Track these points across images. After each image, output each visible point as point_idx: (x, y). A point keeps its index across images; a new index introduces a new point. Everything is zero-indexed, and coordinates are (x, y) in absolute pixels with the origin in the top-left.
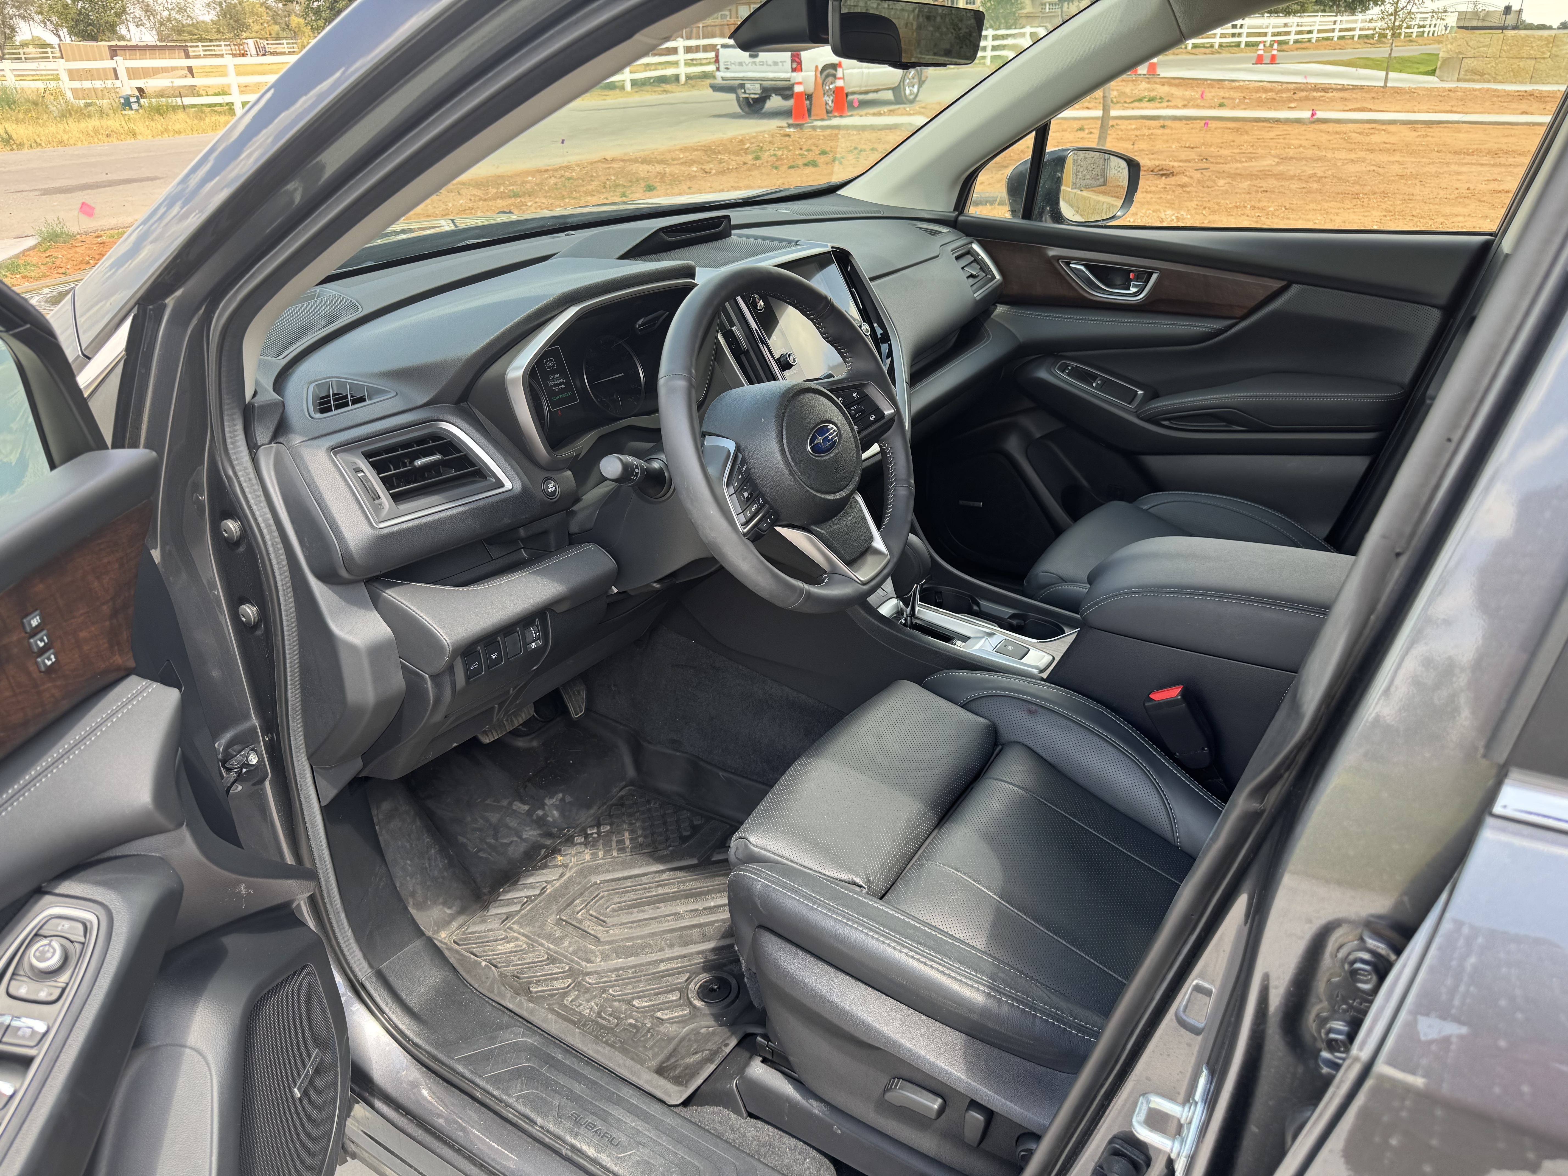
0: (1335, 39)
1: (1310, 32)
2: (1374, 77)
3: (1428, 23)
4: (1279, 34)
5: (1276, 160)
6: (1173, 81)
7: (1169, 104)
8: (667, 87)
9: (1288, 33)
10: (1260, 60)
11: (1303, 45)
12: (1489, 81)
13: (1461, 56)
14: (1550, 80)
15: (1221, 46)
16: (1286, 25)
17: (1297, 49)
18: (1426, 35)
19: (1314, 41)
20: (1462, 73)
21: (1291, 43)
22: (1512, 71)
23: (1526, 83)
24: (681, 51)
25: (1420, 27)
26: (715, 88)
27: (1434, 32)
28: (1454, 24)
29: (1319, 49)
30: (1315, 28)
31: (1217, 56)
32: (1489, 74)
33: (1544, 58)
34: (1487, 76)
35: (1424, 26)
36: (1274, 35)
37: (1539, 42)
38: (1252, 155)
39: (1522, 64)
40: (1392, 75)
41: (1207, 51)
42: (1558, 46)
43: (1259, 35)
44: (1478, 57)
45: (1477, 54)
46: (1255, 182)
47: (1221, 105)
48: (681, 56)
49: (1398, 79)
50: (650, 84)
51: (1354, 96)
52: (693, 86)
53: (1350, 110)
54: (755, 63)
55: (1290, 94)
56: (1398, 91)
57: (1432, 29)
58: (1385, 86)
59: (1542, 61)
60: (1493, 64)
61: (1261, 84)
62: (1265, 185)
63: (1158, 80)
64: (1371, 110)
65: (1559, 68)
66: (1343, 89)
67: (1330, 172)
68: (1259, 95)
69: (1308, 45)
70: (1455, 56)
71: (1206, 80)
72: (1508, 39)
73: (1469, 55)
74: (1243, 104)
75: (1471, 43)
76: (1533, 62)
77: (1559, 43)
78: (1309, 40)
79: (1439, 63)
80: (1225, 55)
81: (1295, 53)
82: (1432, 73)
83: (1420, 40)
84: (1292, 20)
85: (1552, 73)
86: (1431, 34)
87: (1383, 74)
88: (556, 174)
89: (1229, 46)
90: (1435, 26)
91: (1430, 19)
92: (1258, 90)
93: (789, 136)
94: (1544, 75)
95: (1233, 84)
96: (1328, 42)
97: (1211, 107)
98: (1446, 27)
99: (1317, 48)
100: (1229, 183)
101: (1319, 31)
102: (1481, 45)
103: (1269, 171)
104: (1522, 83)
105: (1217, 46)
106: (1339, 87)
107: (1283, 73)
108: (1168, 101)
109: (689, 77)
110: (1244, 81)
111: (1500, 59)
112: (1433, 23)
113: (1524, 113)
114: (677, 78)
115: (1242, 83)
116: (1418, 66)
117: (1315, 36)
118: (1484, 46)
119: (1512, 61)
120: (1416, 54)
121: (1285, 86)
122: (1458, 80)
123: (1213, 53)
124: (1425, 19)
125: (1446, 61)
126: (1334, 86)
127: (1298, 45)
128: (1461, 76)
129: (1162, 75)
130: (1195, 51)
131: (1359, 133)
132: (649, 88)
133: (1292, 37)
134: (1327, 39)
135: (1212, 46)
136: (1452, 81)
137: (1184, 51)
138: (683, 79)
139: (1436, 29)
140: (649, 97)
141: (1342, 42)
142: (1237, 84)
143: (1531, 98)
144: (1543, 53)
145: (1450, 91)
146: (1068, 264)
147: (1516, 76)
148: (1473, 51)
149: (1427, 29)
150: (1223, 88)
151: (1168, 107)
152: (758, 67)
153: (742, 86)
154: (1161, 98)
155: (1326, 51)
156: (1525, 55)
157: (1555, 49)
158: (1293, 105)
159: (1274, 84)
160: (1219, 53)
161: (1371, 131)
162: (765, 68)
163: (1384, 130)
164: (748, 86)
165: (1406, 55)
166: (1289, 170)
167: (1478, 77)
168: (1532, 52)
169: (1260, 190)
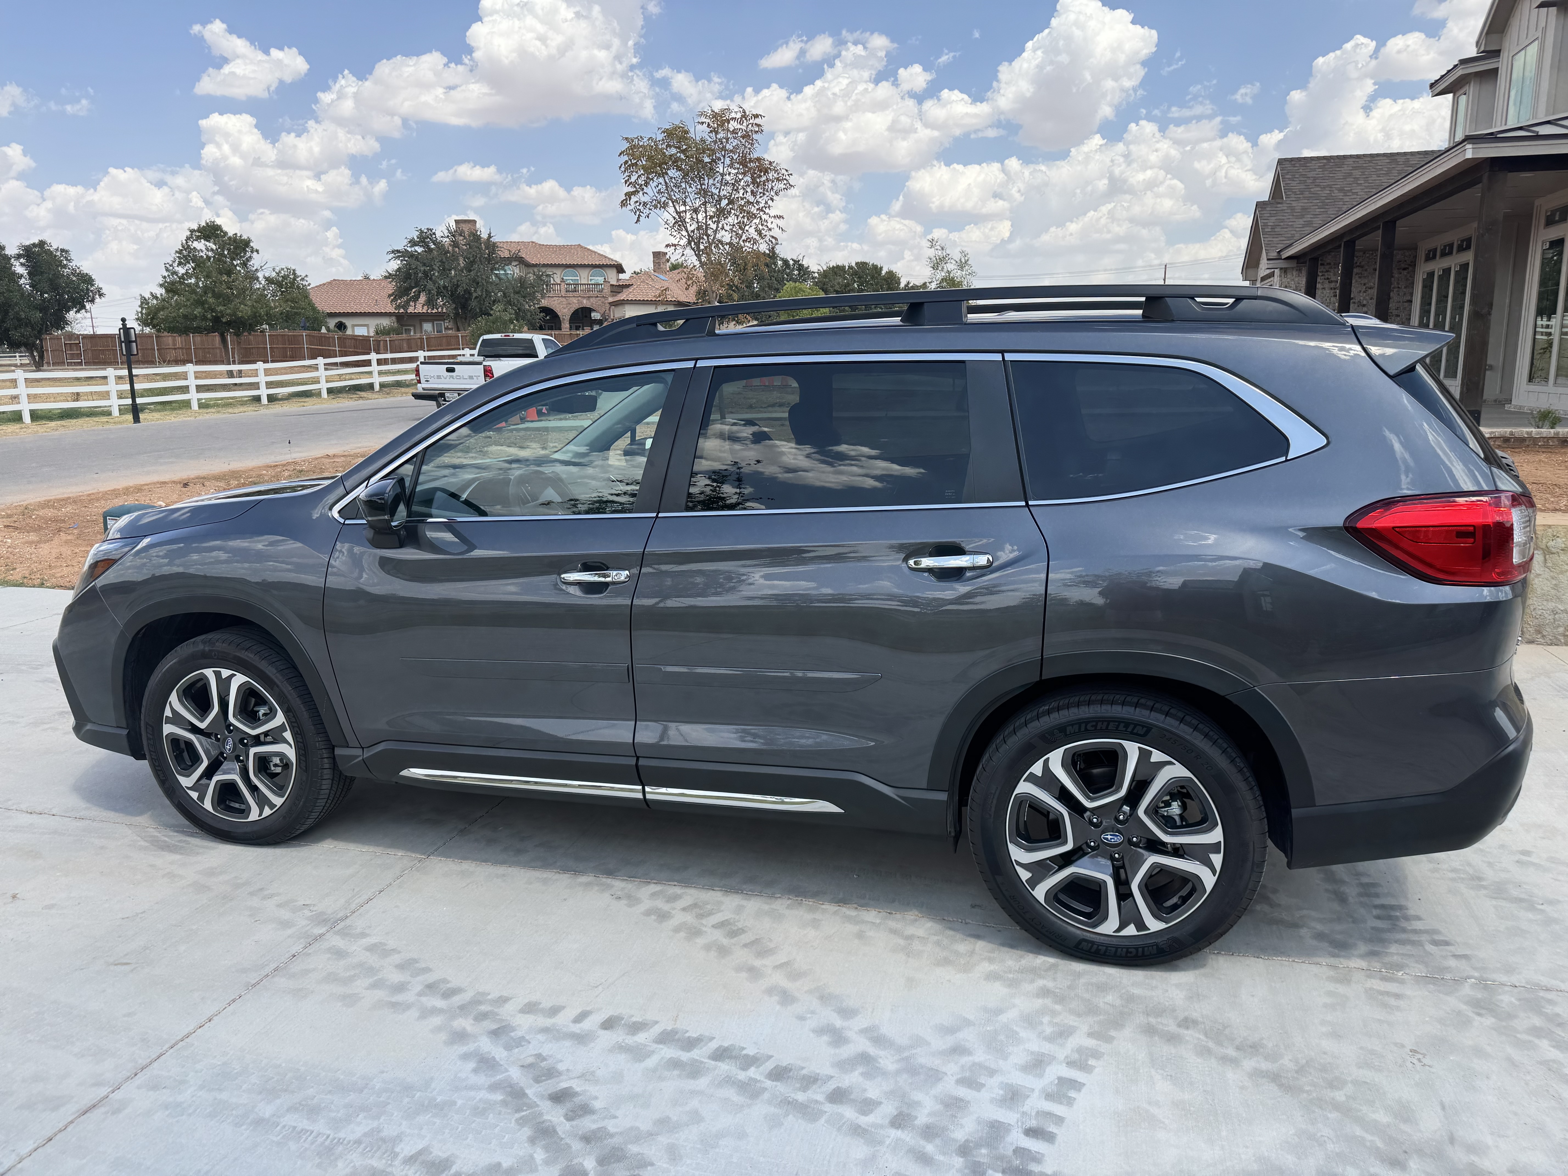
8: (363, 394)
24: (374, 363)
26: (417, 396)
48: (375, 368)
50: (347, 392)
52: (388, 394)
54: (452, 377)
88: (288, 468)
93: (490, 437)
109: (382, 386)
114: (371, 386)
132: (345, 395)
138: (377, 387)
140: (346, 403)
152: (455, 381)
153: (442, 395)
162: (462, 381)
164: (447, 395)
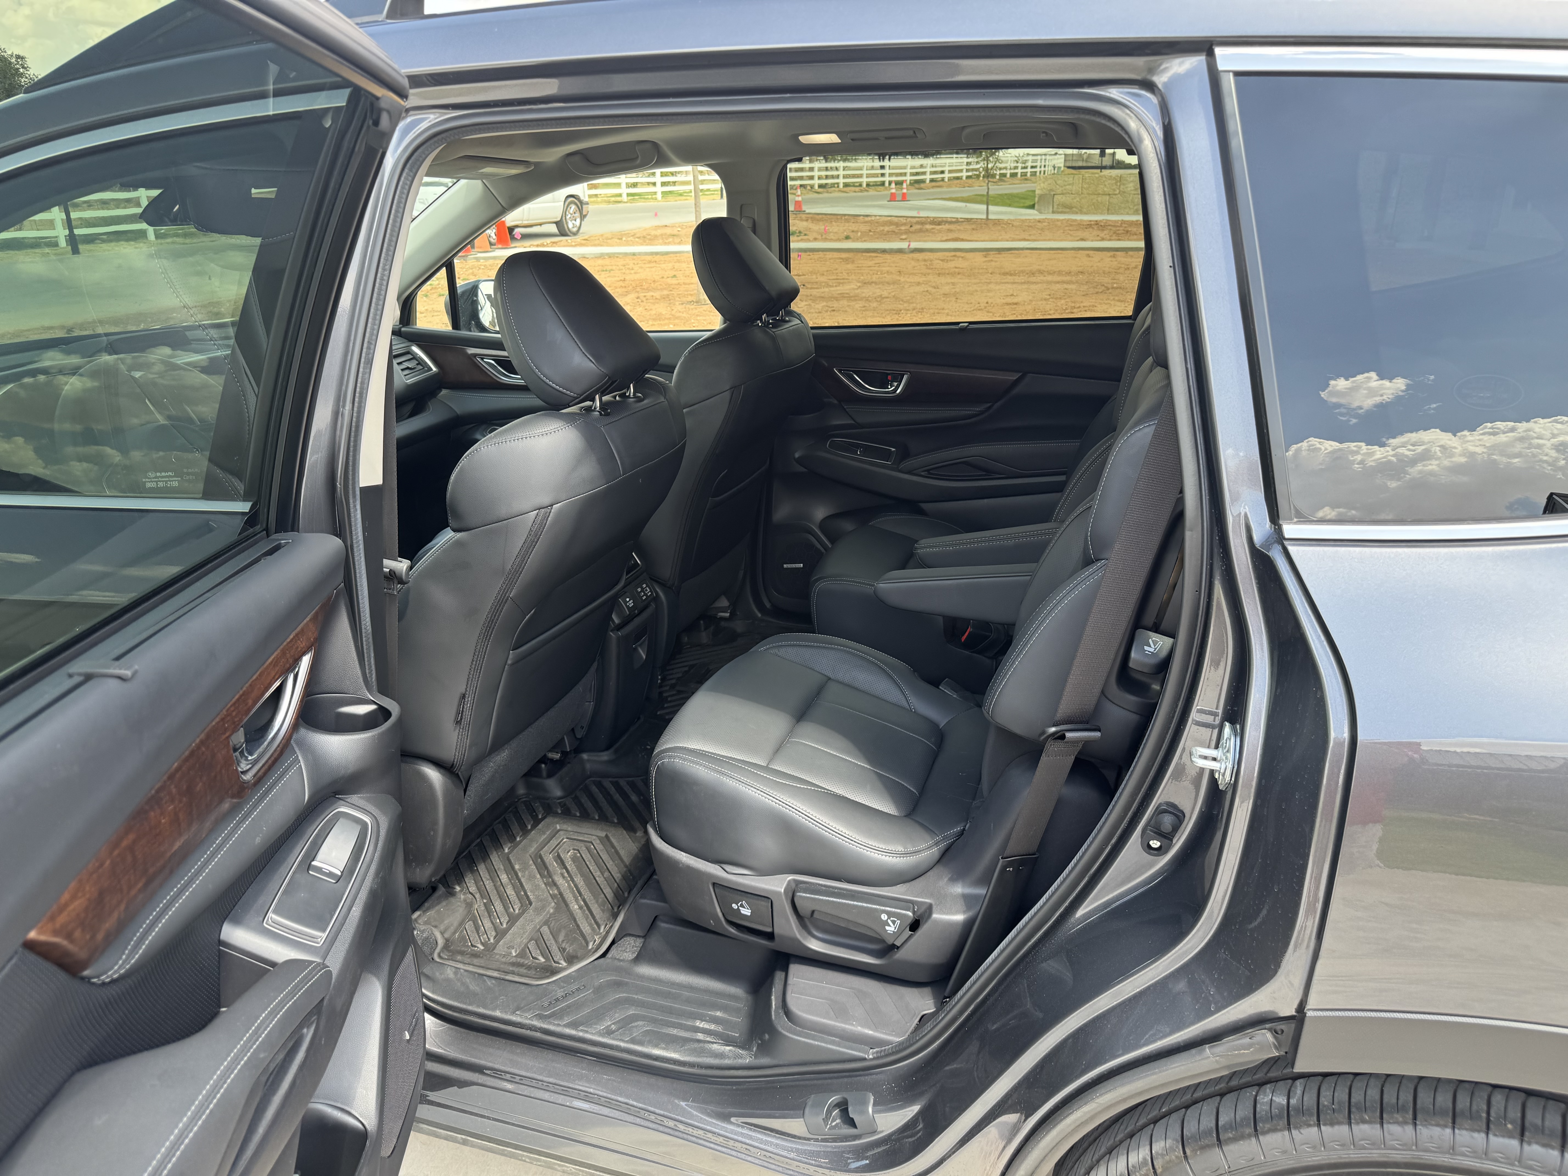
0: (964, 178)
1: (942, 172)
2: (978, 211)
3: (1038, 164)
4: (917, 174)
5: (859, 284)
6: (817, 217)
7: (806, 237)
9: (924, 173)
10: (893, 198)
11: (938, 184)
12: (1077, 213)
13: (1052, 193)
14: (1122, 212)
15: (868, 185)
16: (922, 166)
17: (933, 187)
18: (1038, 174)
19: (946, 180)
20: (1055, 207)
21: (928, 181)
22: (1093, 204)
23: (1104, 214)
25: (1032, 167)
27: (1044, 171)
28: (1062, 165)
29: (951, 187)
30: (947, 169)
31: (865, 193)
32: (1076, 207)
33: (1115, 194)
34: (1074, 209)
35: (1035, 167)
36: (912, 174)
37: (1110, 182)
38: (842, 281)
39: (1099, 199)
40: (991, 208)
41: (857, 189)
42: (1124, 184)
43: (901, 174)
44: (1066, 193)
45: (1065, 191)
46: (830, 304)
47: (847, 238)
49: (997, 212)
51: (958, 227)
53: (946, 240)
55: (908, 227)
56: (997, 222)
57: (1043, 169)
58: (987, 219)
59: (1114, 196)
60: (1078, 199)
61: (889, 218)
62: (836, 305)
63: (804, 216)
64: (962, 240)
65: (1127, 201)
66: (957, 221)
67: (893, 294)
68: (882, 228)
69: (941, 183)
70: (1048, 192)
71: (845, 215)
72: (1086, 179)
73: (1059, 191)
74: (866, 236)
75: (1059, 182)
76: (1108, 197)
77: (1125, 182)
78: (943, 179)
79: (1036, 199)
80: (872, 192)
81: (932, 190)
82: (1032, 207)
83: (1033, 178)
84: (930, 161)
85: (1123, 205)
86: (1042, 173)
87: (984, 207)
89: (876, 185)
90: (1045, 166)
91: (1039, 161)
92: (885, 224)
94: (1117, 208)
95: (867, 219)
96: (958, 181)
97: (839, 240)
98: (1054, 167)
99: (949, 186)
100: (809, 305)
101: (950, 172)
102: (1066, 184)
103: (847, 294)
104: (1101, 213)
105: (864, 185)
106: (954, 220)
107: (910, 209)
108: (805, 235)
110: (876, 216)
111: (1083, 196)
112: (1043, 164)
113: (1082, 240)
115: (873, 218)
116: (1023, 201)
117: (946, 176)
118: (1069, 184)
119: (1092, 197)
120: (1023, 190)
121: (909, 219)
122: (1053, 212)
123: (861, 191)
124: (1036, 161)
125: (1041, 196)
126: (949, 220)
127: (934, 184)
128: (1055, 209)
129: (807, 211)
130: (845, 189)
131: (942, 260)
133: (928, 177)
134: (958, 178)
135: (860, 185)
136: (1048, 213)
137: (837, 189)
139: (1046, 169)
141: (970, 181)
142: (869, 219)
143: (1095, 227)
144: (1114, 190)
145: (1039, 221)
146: (482, 359)
147: (1096, 208)
148: (1061, 189)
149: (1038, 170)
150: (857, 222)
151: (802, 240)
154: (800, 232)
155: (957, 189)
156: (1100, 192)
157: (1122, 187)
158: (904, 237)
159: (900, 219)
160: (867, 191)
161: (952, 258)
163: (962, 257)
165: (1015, 191)
166: (863, 293)
167: (1068, 210)
168: (1106, 189)
169: (830, 309)
